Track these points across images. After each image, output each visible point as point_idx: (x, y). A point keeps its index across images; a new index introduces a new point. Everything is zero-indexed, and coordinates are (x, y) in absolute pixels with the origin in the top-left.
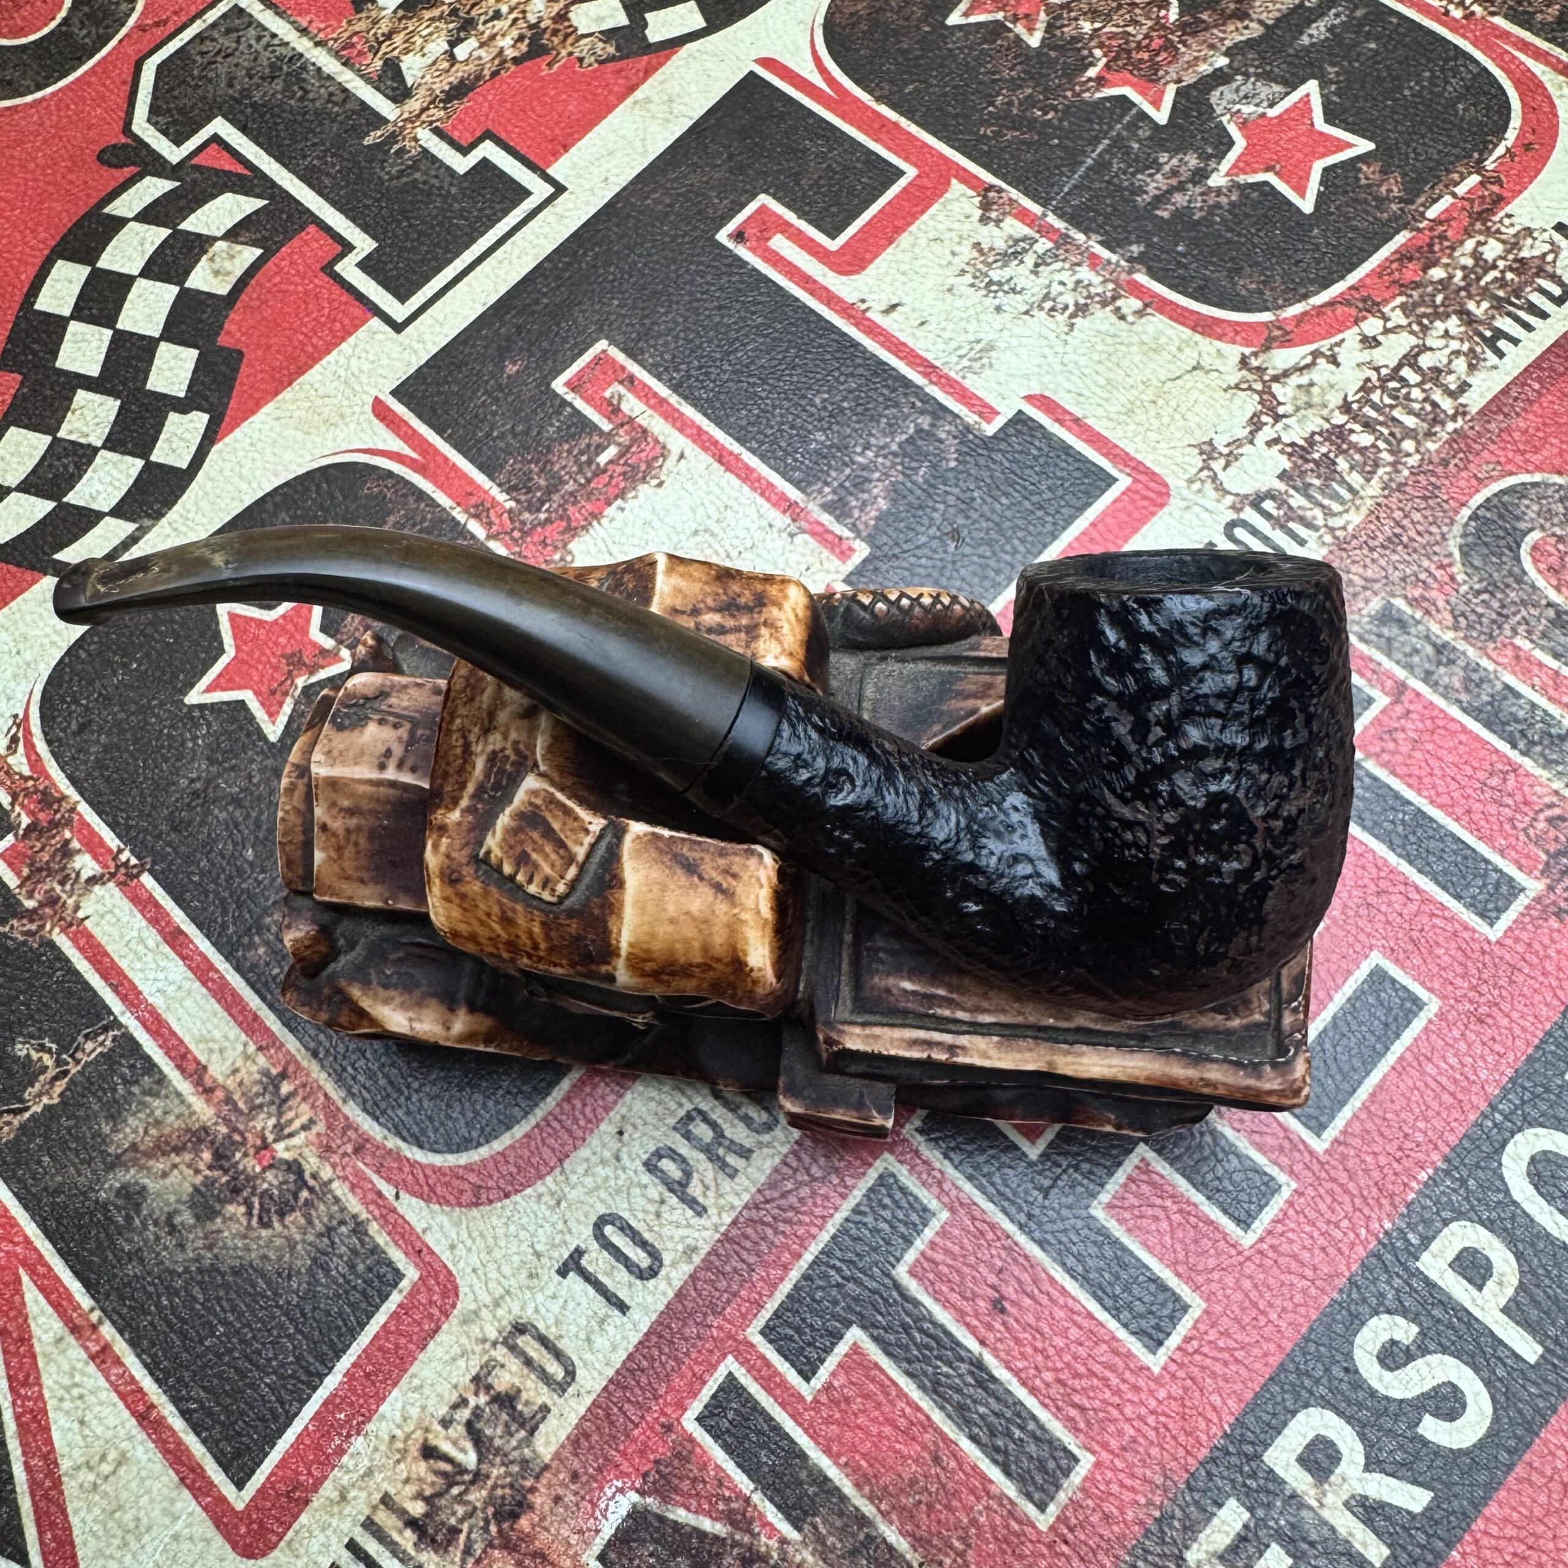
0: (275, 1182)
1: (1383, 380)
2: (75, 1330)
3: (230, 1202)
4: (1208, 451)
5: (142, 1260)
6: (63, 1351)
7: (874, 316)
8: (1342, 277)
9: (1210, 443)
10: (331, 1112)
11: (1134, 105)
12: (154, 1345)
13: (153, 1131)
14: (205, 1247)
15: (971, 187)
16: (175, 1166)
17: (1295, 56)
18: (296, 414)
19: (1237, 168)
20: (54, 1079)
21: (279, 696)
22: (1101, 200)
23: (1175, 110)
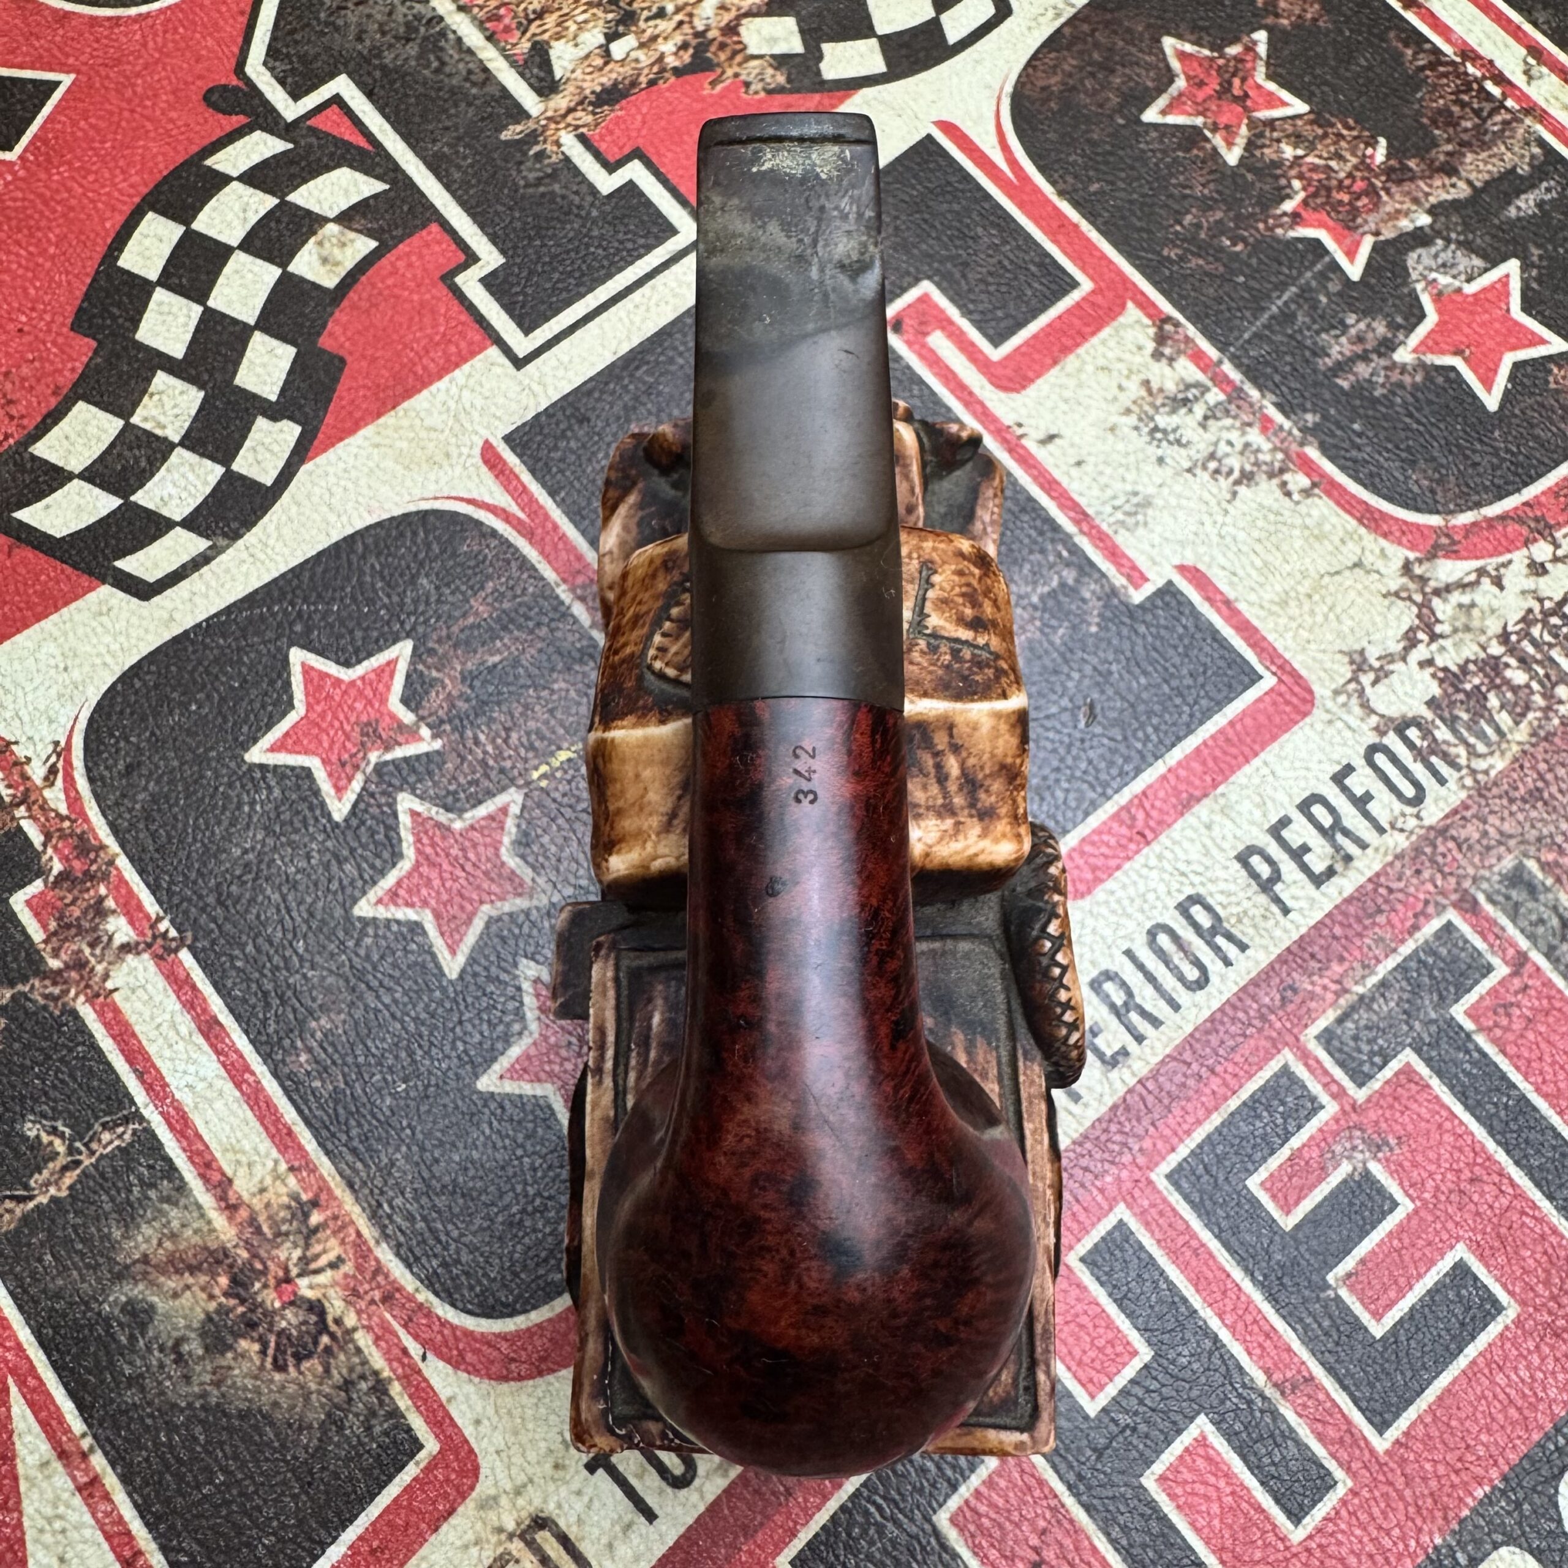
0: (294, 1321)
1: (1546, 614)
2: (62, 1455)
3: (243, 1336)
4: (1359, 663)
5: (142, 1389)
6: (49, 1477)
7: (1030, 444)
8: (1518, 490)
9: (1362, 652)
10: (362, 1252)
11: (1327, 252)
12: (148, 1484)
13: (167, 1244)
14: (212, 1383)
15: (1150, 316)
16: (188, 1287)
17: (1499, 228)
18: (399, 444)
19: (1425, 346)
20: (65, 1168)
21: (348, 769)
22: (1280, 355)
23: (1369, 267)
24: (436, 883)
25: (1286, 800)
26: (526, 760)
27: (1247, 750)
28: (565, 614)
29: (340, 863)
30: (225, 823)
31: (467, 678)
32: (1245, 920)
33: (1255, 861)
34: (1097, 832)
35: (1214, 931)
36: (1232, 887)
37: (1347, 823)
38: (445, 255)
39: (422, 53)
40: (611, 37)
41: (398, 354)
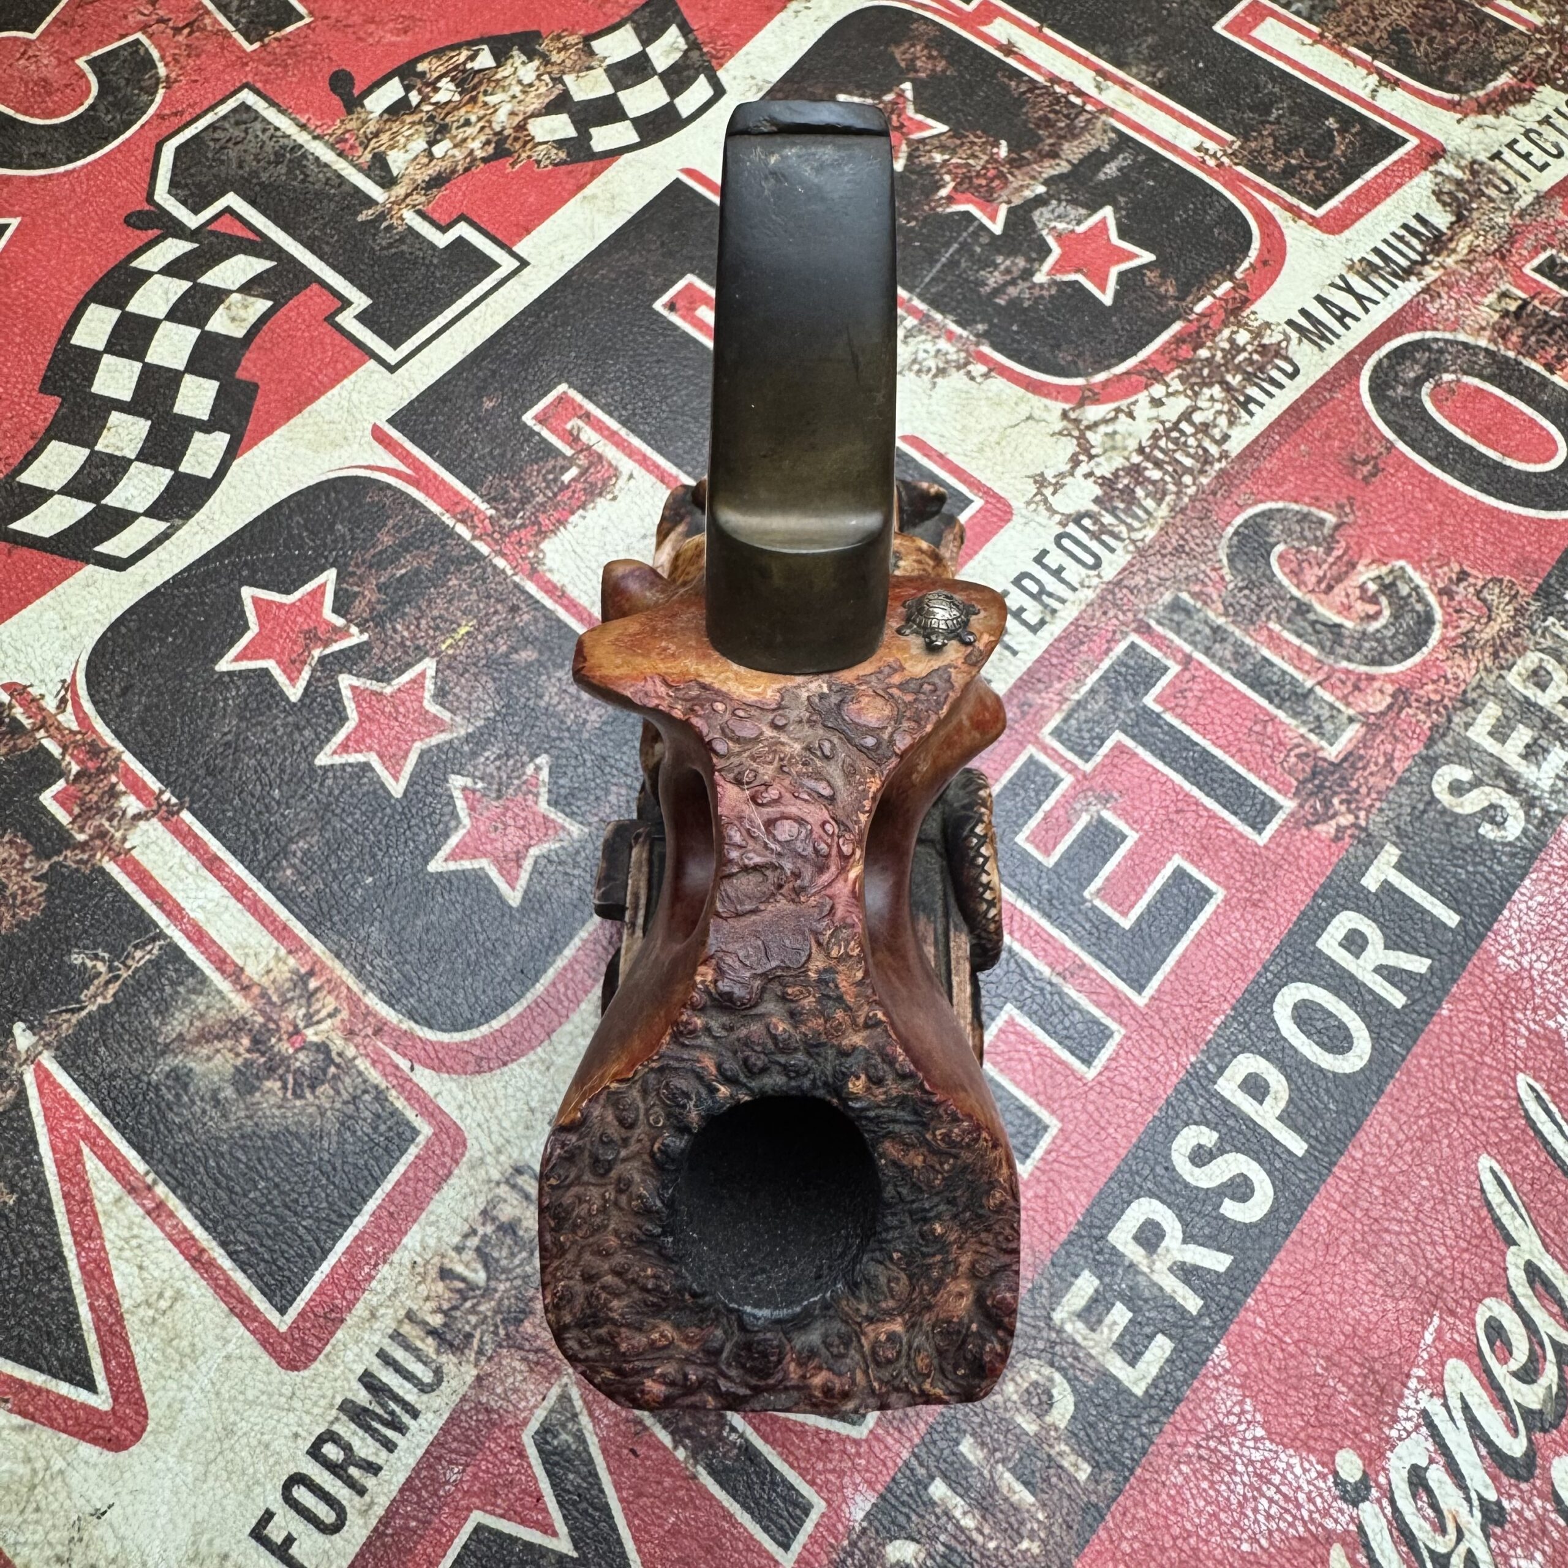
0: (306, 1061)
2: (132, 1190)
3: (267, 1079)
4: (1041, 482)
5: (191, 1130)
6: (122, 1209)
8: (1135, 354)
9: (1042, 475)
10: (354, 1001)
11: (976, 219)
13: (198, 1023)
14: (247, 1117)
16: (218, 1051)
17: (1094, 188)
18: (306, 436)
19: (1055, 269)
20: (108, 983)
21: (298, 664)
22: (953, 289)
23: (1007, 224)
24: (377, 733)
26: (435, 638)
27: (969, 551)
28: (449, 533)
29: (300, 731)
30: (206, 717)
31: (380, 588)
37: (1049, 588)
38: (325, 304)
39: (290, 171)
40: (432, 143)
41: (299, 375)
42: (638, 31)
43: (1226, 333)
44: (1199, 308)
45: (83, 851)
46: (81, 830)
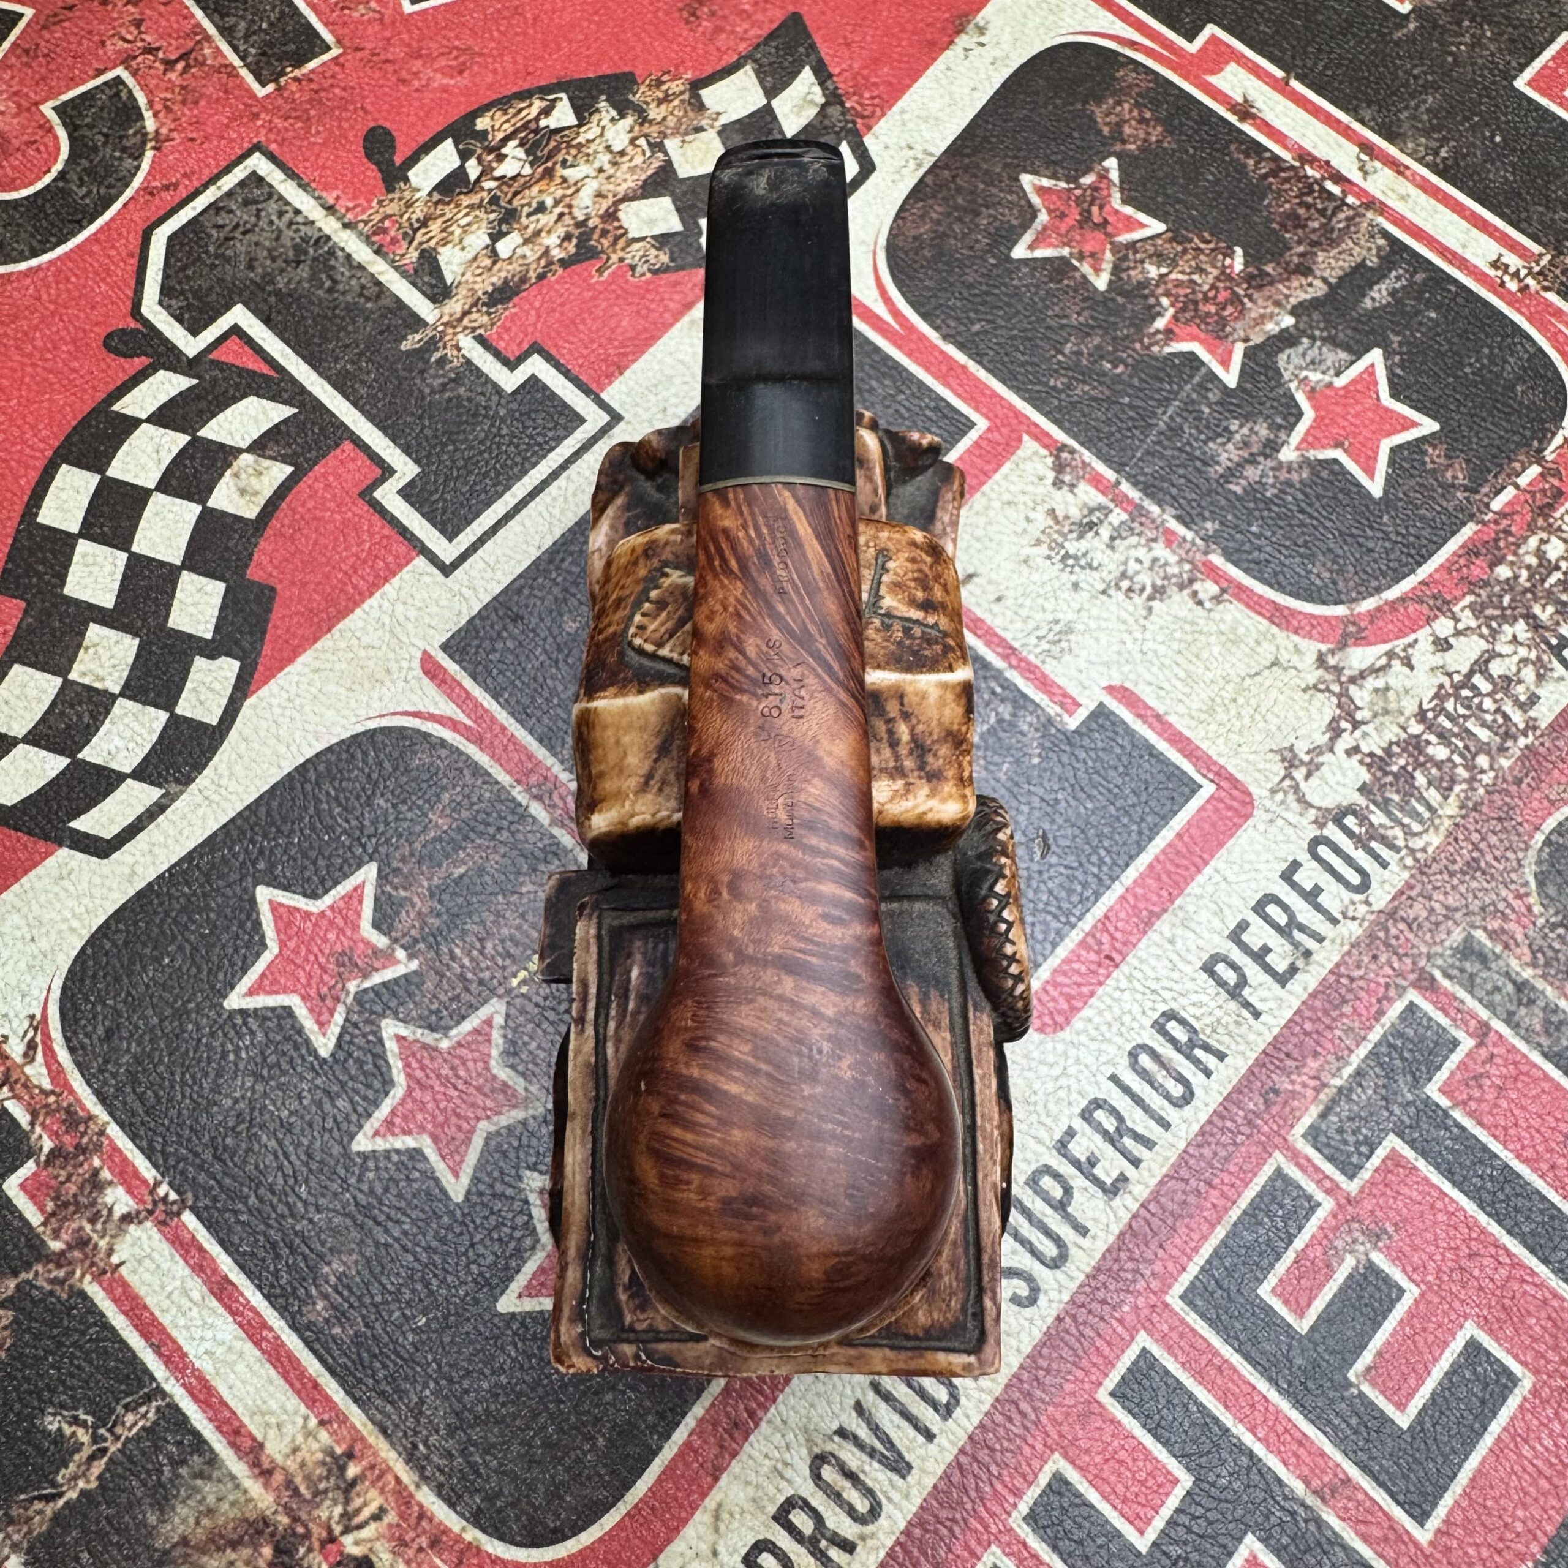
1: (1457, 687)
4: (1290, 759)
8: (1414, 571)
9: (1292, 749)
10: (403, 1498)
11: (1203, 364)
13: (205, 1522)
15: (1045, 446)
17: (1359, 321)
18: (337, 666)
19: (1306, 442)
20: (92, 1458)
21: (329, 1002)
22: (1173, 468)
23: (1245, 373)
24: (430, 1106)
25: (1240, 903)
26: (504, 968)
27: (1197, 860)
28: (523, 815)
29: (332, 1100)
30: (212, 1075)
31: (435, 893)
32: (1221, 1030)
33: (1221, 968)
34: (1067, 961)
35: (1192, 1044)
36: (1204, 998)
37: (1301, 918)
38: (361, 471)
39: (313, 277)
40: (496, 237)
41: (327, 576)
42: (761, 76)
43: (1533, 542)
44: (1497, 504)
45: (59, 1266)
46: (56, 1234)
